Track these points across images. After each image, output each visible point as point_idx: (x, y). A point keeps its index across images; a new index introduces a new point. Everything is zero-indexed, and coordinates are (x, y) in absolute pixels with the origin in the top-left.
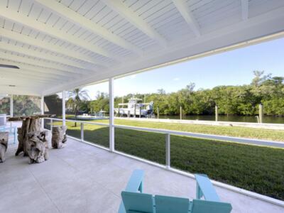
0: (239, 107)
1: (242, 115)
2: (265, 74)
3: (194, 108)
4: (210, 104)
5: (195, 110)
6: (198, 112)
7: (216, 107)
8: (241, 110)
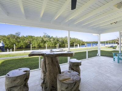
0: (40, 44)
1: (41, 47)
2: (47, 34)
3: (22, 45)
4: (29, 43)
5: (23, 46)
6: (24, 47)
7: (31, 44)
8: (41, 45)
